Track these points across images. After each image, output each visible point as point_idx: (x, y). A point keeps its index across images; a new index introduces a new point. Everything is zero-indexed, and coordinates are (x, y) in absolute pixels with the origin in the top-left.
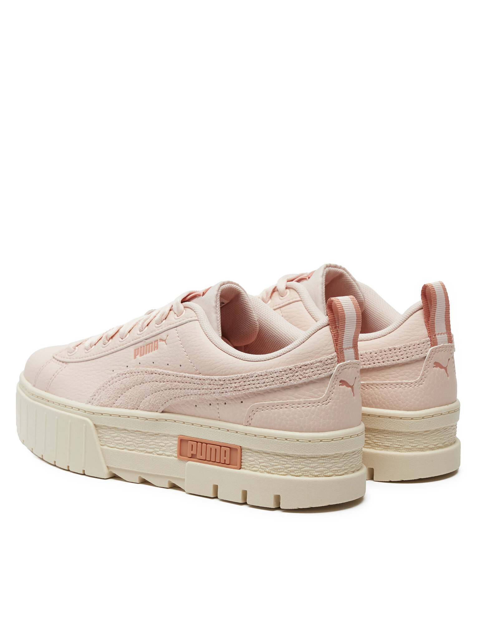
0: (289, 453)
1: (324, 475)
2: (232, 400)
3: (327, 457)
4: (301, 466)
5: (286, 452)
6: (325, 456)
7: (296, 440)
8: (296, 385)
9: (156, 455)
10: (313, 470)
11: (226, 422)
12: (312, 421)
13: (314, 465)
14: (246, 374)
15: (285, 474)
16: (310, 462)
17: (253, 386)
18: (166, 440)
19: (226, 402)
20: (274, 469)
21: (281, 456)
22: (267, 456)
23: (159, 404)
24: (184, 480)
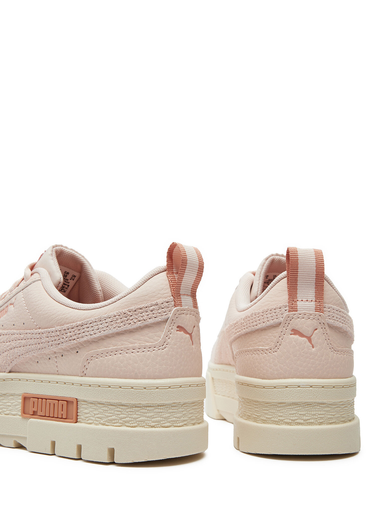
0: (124, 402)
1: (161, 425)
2: (68, 351)
3: (164, 406)
4: (136, 416)
5: (120, 401)
6: (162, 405)
7: (130, 387)
8: (131, 330)
9: (4, 415)
10: (149, 421)
11: (63, 376)
12: (147, 367)
13: (150, 414)
14: (81, 323)
15: (120, 424)
16: (146, 412)
17: (87, 333)
18: (12, 400)
19: (63, 354)
20: (108, 420)
21: (116, 406)
22: (102, 407)
23: (6, 364)
24: (25, 438)
